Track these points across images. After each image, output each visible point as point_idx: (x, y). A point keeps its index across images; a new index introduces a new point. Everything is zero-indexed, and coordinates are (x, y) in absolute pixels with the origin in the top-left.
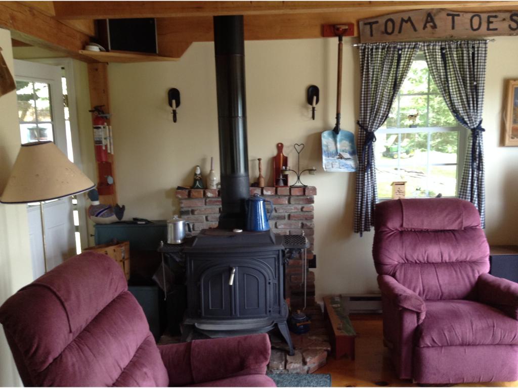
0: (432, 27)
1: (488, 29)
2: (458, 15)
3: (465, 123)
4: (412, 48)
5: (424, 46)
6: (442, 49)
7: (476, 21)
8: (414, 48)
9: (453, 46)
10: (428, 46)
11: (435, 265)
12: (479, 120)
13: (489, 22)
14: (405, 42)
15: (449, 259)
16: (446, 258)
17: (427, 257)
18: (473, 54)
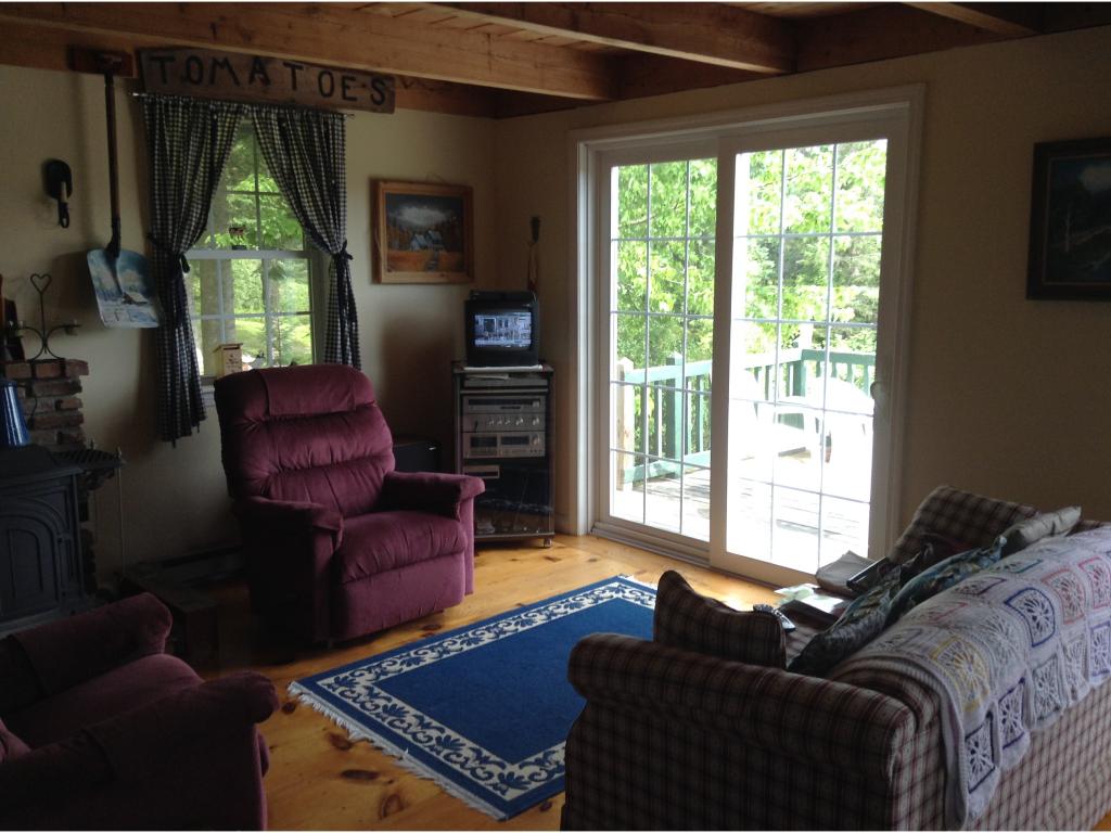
0: (262, 80)
1: (344, 97)
2: (301, 68)
3: (324, 244)
4: (232, 113)
5: (252, 111)
6: (280, 121)
7: (326, 80)
8: (236, 113)
9: (297, 117)
10: (259, 112)
11: (325, 469)
12: (342, 241)
13: (345, 87)
14: (222, 101)
15: (343, 457)
16: (338, 456)
17: (312, 459)
18: (327, 133)
